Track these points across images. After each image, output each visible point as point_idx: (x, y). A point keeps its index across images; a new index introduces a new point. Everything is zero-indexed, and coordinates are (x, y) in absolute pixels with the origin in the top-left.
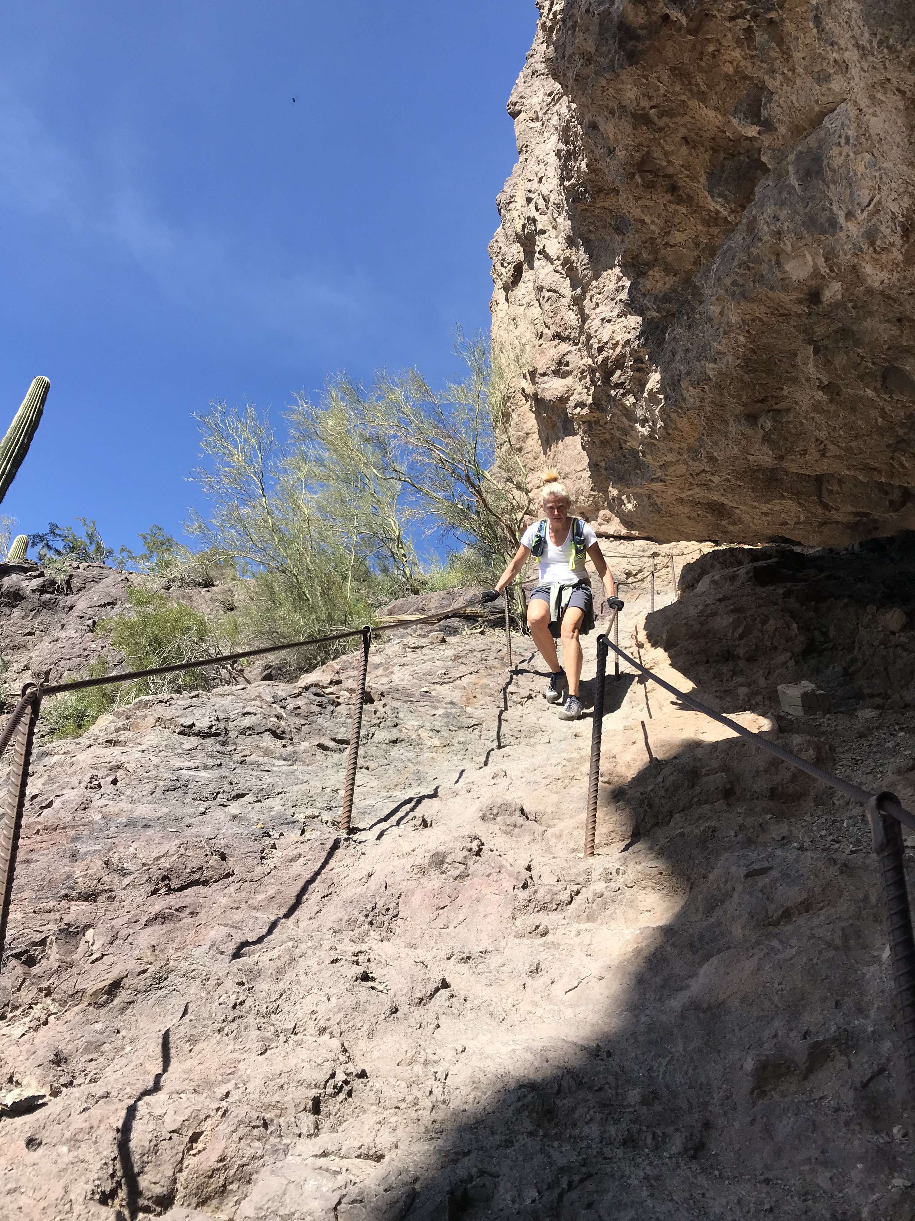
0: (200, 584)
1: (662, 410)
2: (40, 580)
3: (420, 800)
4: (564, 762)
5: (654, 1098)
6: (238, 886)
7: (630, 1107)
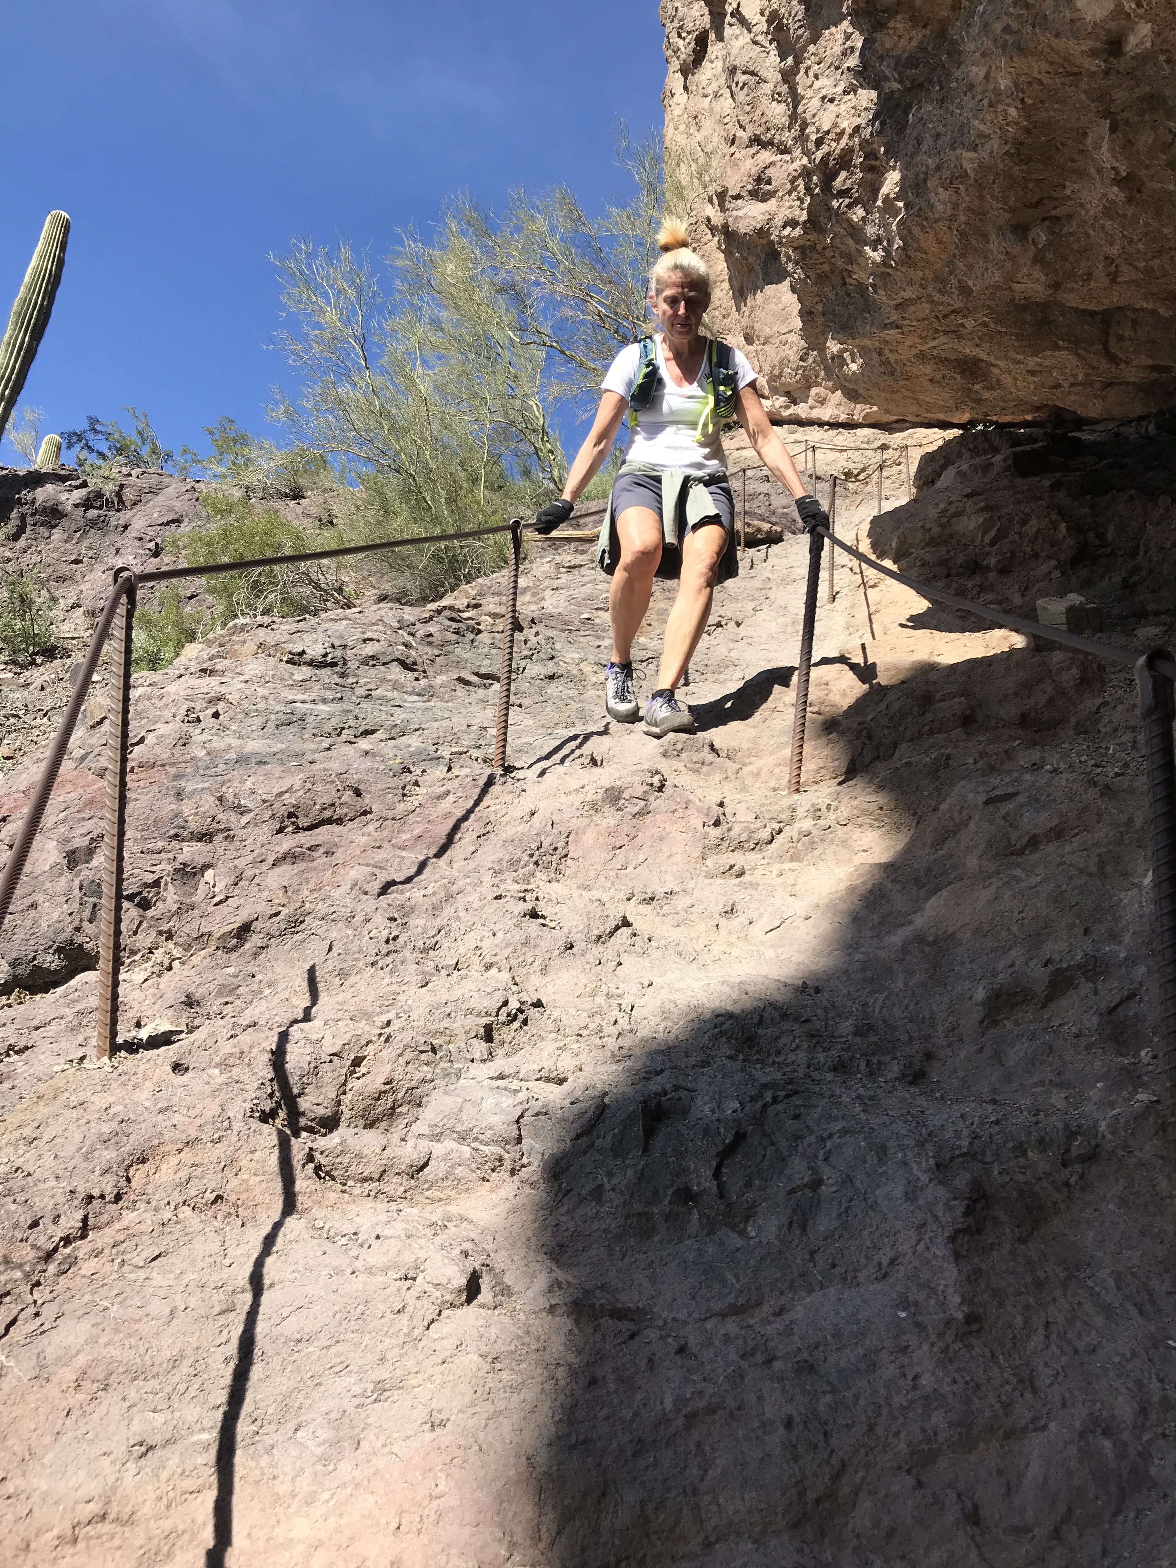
0: (286, 495)
1: (901, 223)
2: (83, 492)
3: (587, 737)
5: (869, 1029)
6: (378, 824)
7: (842, 1037)
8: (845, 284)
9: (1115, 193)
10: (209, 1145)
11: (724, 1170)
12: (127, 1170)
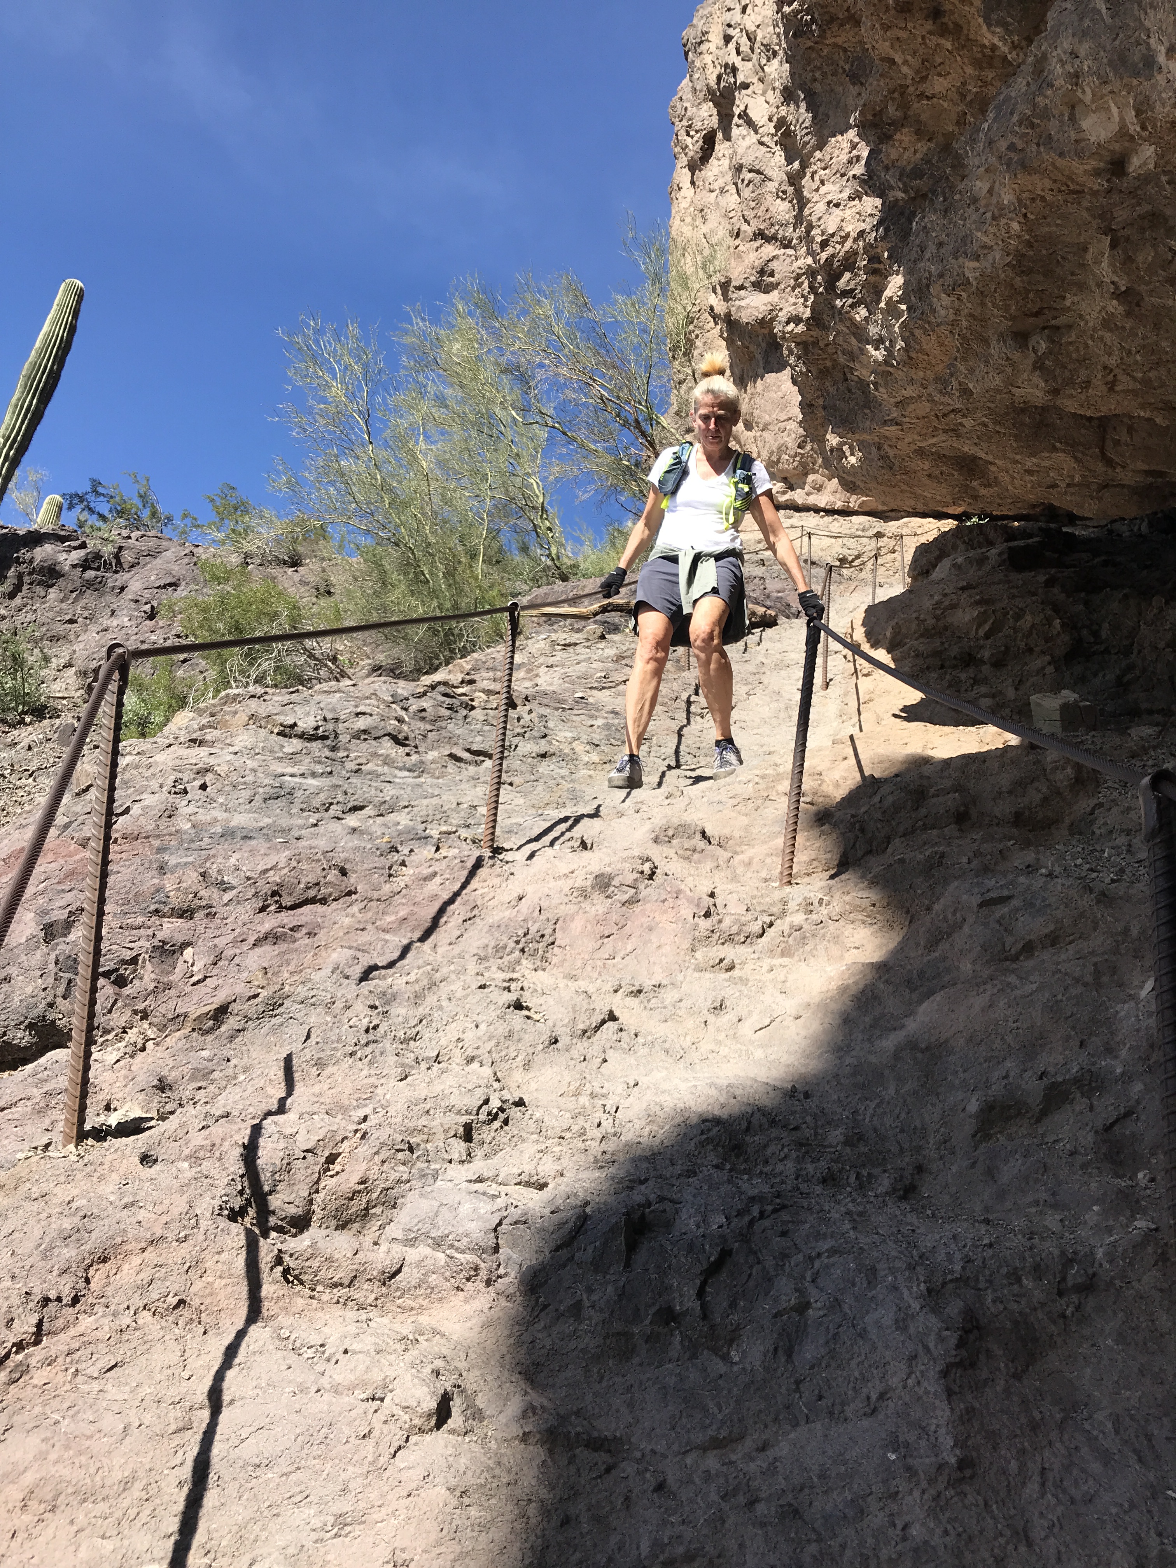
0: (285, 563)
1: (904, 325)
2: (82, 553)
3: (578, 820)
4: (757, 779)
5: (859, 1139)
6: (362, 905)
7: (831, 1146)
8: (846, 380)
9: (1114, 306)
10: (175, 1244)
11: (708, 1289)
12: (86, 1270)
